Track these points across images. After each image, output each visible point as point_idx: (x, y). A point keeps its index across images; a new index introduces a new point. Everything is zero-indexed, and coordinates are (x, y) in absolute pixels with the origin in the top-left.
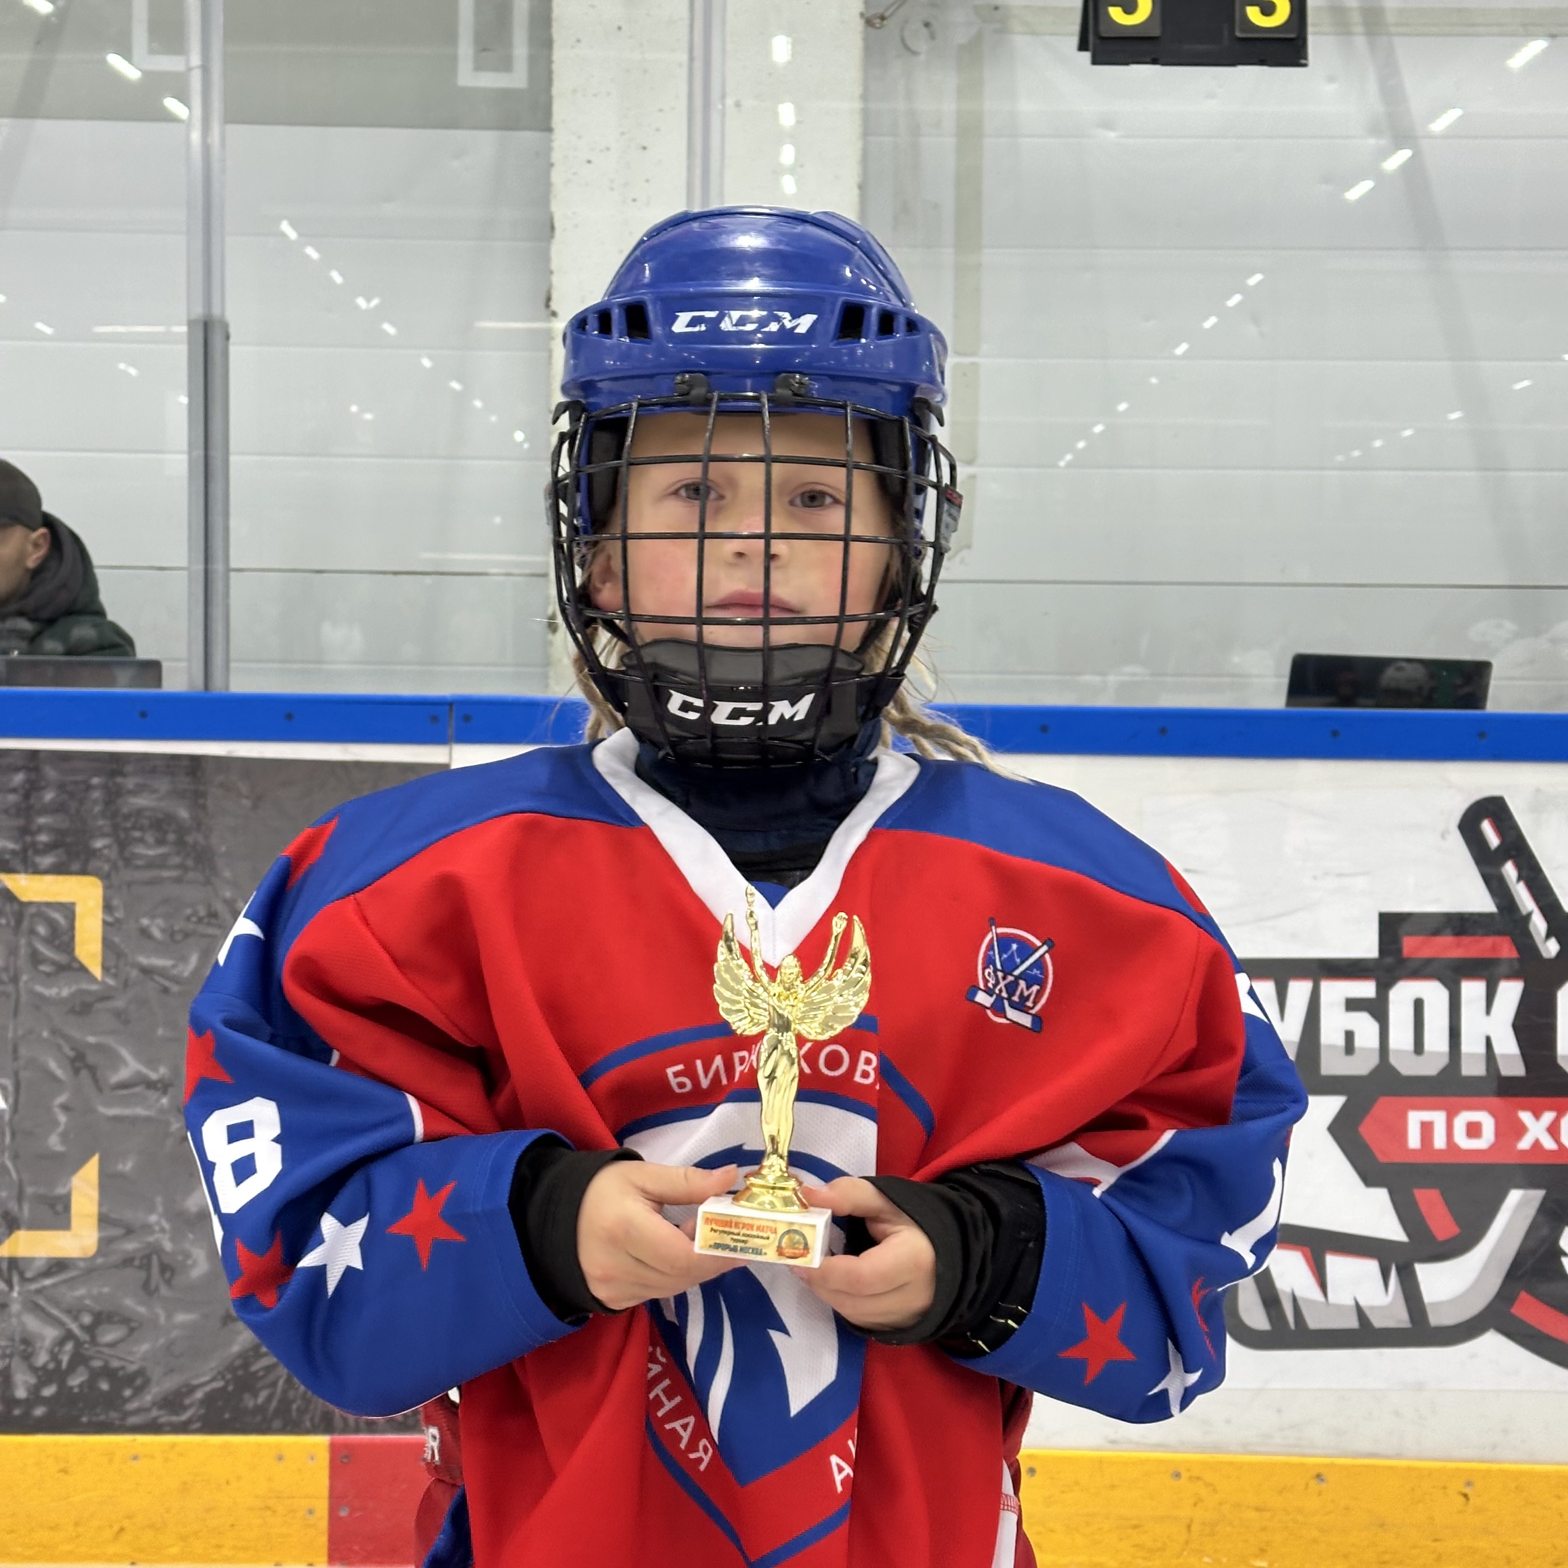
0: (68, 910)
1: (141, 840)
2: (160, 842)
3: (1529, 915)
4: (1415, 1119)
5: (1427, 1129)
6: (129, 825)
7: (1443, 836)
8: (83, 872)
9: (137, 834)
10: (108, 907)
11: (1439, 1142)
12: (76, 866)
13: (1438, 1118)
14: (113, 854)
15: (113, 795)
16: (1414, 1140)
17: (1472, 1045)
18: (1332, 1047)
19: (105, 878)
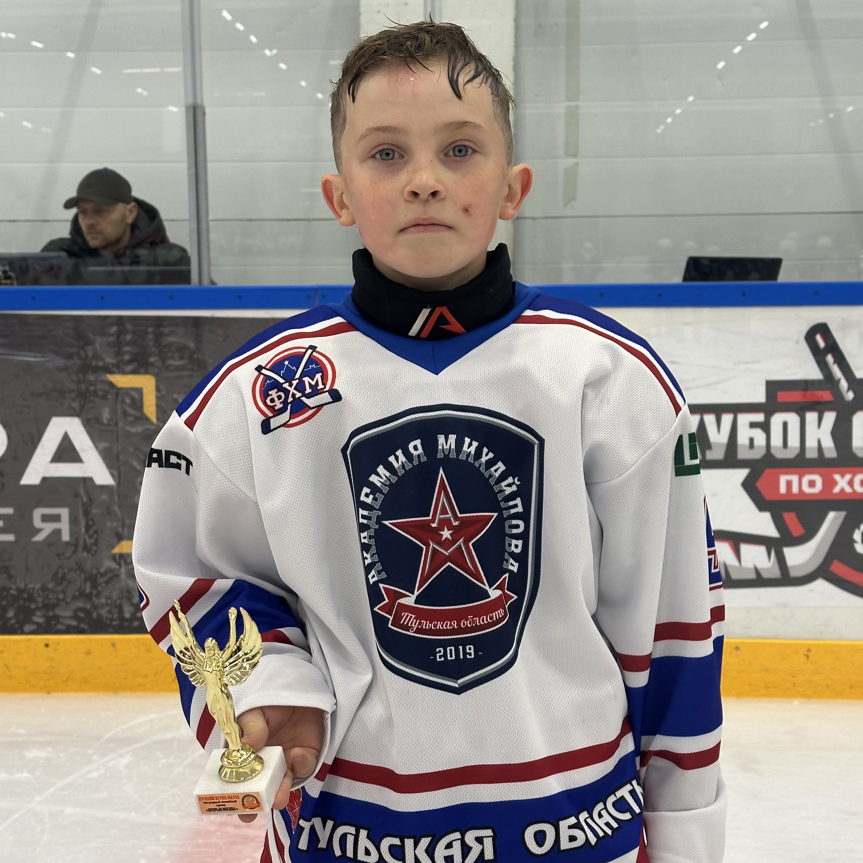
0: (139, 391)
1: (172, 358)
2: (181, 358)
3: (839, 380)
4: (783, 479)
5: (789, 484)
6: (166, 350)
7: (797, 342)
8: (146, 373)
9: (170, 354)
10: (158, 389)
11: (795, 490)
12: (142, 370)
13: (795, 479)
14: (159, 364)
15: (158, 336)
16: (783, 489)
17: (811, 443)
18: (743, 446)
19: (157, 376)
